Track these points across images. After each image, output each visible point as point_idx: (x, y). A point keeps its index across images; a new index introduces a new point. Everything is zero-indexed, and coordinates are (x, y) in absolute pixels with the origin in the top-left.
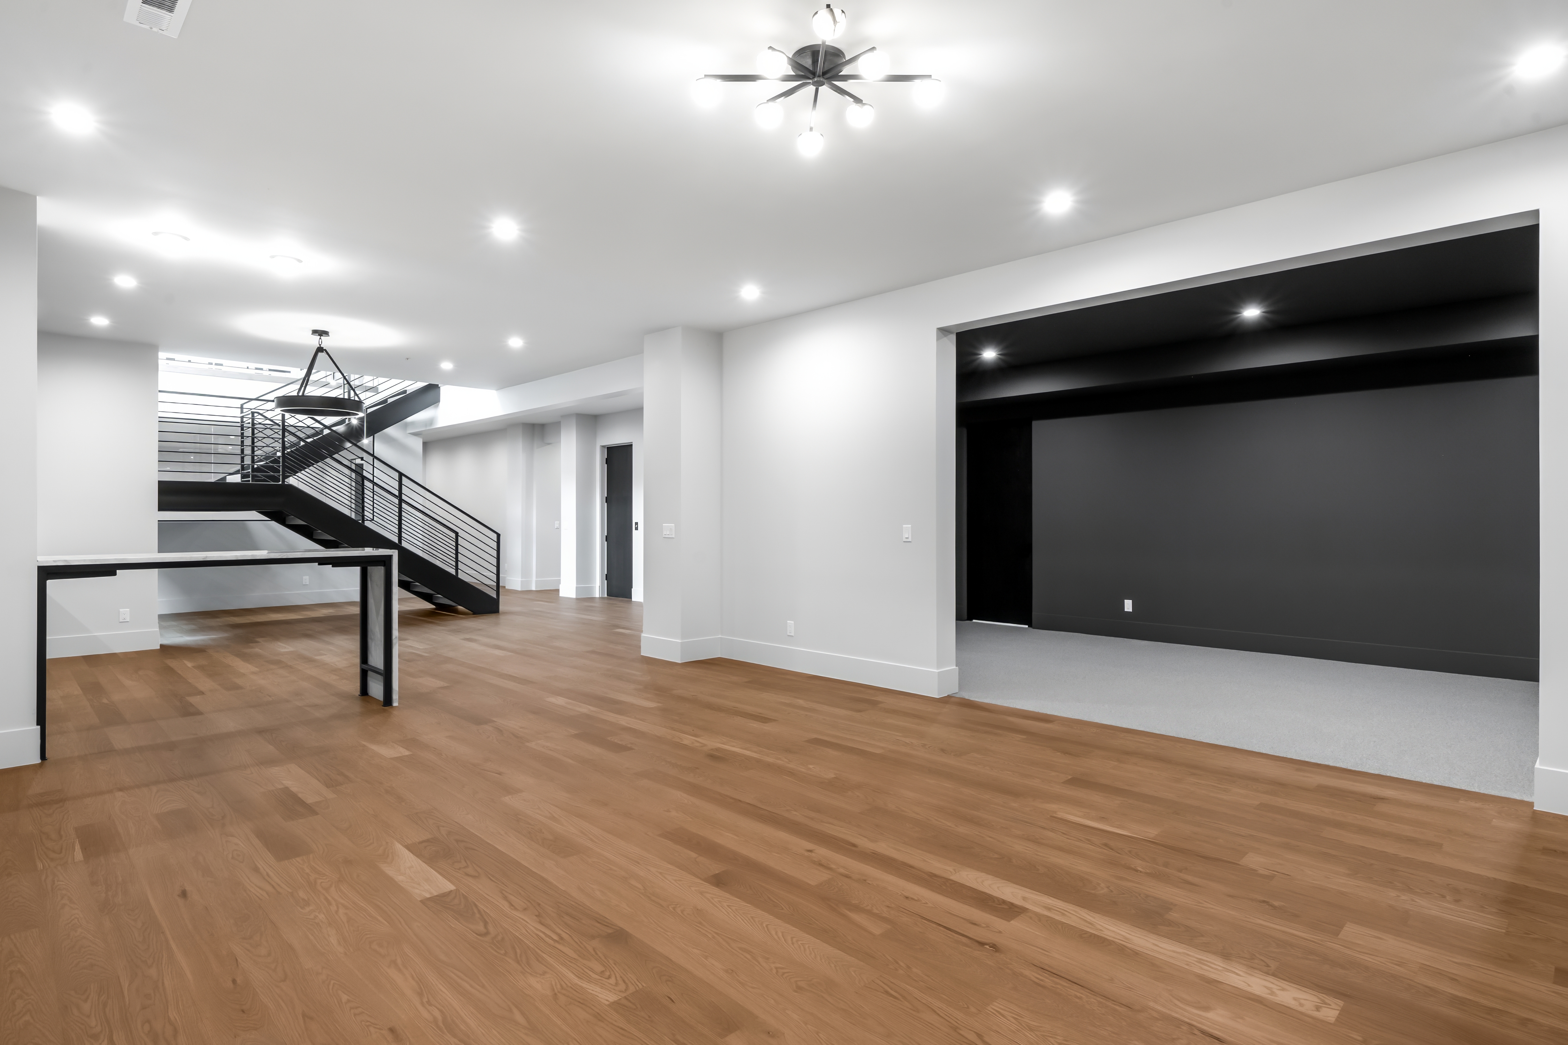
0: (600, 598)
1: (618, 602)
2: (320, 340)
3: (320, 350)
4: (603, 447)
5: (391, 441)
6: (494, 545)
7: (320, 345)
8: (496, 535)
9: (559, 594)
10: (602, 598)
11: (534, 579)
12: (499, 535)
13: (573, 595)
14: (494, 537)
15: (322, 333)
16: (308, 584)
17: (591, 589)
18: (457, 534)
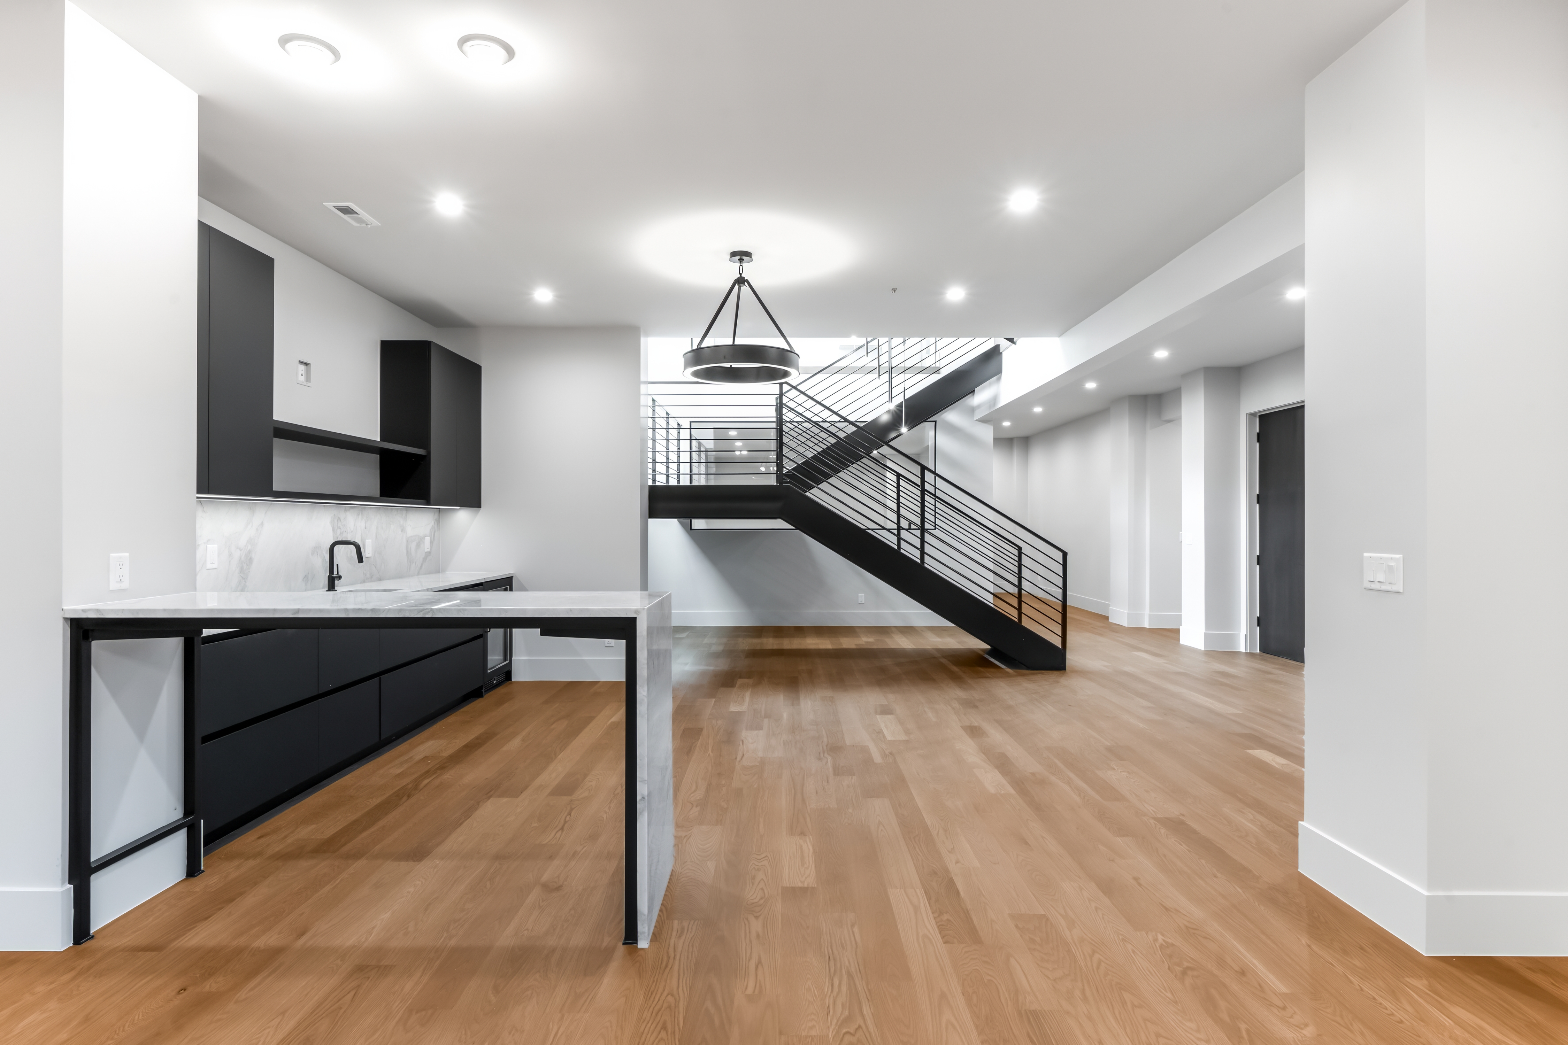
0: (1246, 653)
1: (1275, 668)
2: (741, 267)
3: (741, 281)
4: (1253, 415)
5: (954, 430)
6: (1059, 569)
7: (740, 274)
8: (1060, 554)
9: (1179, 640)
10: (1251, 655)
11: (1147, 612)
12: (1065, 555)
13: (1200, 645)
14: (1059, 556)
15: (741, 256)
16: (864, 602)
17: (1232, 638)
18: (1020, 549)
